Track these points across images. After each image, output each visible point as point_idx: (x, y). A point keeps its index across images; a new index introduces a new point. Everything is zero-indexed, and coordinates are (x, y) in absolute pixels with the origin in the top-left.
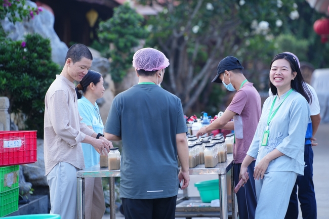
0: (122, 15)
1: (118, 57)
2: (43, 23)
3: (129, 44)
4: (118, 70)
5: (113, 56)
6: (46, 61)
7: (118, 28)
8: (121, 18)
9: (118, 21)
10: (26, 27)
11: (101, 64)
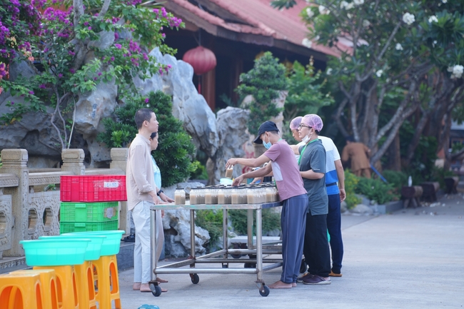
0: (262, 66)
1: (257, 109)
2: (181, 75)
3: (268, 96)
4: (255, 123)
5: (252, 107)
6: (166, 116)
7: (258, 79)
8: (261, 70)
9: (258, 72)
10: (164, 80)
11: (241, 116)
